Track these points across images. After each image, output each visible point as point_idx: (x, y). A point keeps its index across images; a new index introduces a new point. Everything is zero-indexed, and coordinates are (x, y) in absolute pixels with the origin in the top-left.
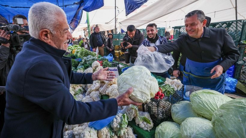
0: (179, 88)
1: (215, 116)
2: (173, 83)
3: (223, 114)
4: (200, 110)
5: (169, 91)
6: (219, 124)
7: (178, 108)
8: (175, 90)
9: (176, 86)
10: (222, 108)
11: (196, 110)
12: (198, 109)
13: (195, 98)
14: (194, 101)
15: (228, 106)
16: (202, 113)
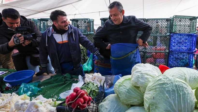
0: (102, 82)
1: (148, 101)
2: (95, 78)
3: (153, 96)
4: (129, 100)
5: (94, 90)
6: (154, 107)
7: (107, 107)
8: (99, 86)
9: (98, 81)
10: (150, 89)
11: (125, 101)
12: (128, 99)
13: (121, 89)
14: (122, 91)
15: (154, 86)
16: (132, 102)
